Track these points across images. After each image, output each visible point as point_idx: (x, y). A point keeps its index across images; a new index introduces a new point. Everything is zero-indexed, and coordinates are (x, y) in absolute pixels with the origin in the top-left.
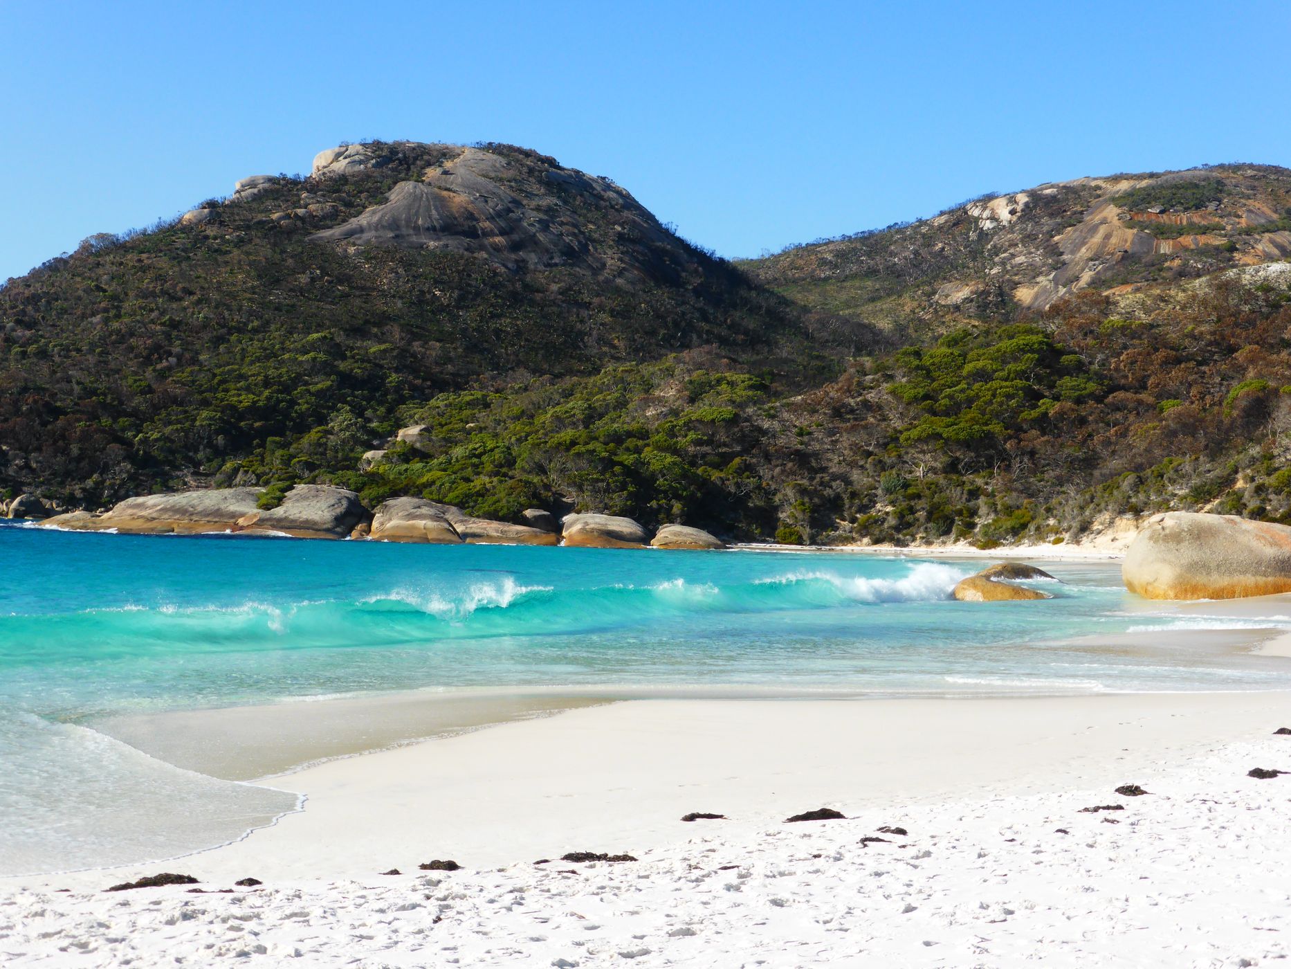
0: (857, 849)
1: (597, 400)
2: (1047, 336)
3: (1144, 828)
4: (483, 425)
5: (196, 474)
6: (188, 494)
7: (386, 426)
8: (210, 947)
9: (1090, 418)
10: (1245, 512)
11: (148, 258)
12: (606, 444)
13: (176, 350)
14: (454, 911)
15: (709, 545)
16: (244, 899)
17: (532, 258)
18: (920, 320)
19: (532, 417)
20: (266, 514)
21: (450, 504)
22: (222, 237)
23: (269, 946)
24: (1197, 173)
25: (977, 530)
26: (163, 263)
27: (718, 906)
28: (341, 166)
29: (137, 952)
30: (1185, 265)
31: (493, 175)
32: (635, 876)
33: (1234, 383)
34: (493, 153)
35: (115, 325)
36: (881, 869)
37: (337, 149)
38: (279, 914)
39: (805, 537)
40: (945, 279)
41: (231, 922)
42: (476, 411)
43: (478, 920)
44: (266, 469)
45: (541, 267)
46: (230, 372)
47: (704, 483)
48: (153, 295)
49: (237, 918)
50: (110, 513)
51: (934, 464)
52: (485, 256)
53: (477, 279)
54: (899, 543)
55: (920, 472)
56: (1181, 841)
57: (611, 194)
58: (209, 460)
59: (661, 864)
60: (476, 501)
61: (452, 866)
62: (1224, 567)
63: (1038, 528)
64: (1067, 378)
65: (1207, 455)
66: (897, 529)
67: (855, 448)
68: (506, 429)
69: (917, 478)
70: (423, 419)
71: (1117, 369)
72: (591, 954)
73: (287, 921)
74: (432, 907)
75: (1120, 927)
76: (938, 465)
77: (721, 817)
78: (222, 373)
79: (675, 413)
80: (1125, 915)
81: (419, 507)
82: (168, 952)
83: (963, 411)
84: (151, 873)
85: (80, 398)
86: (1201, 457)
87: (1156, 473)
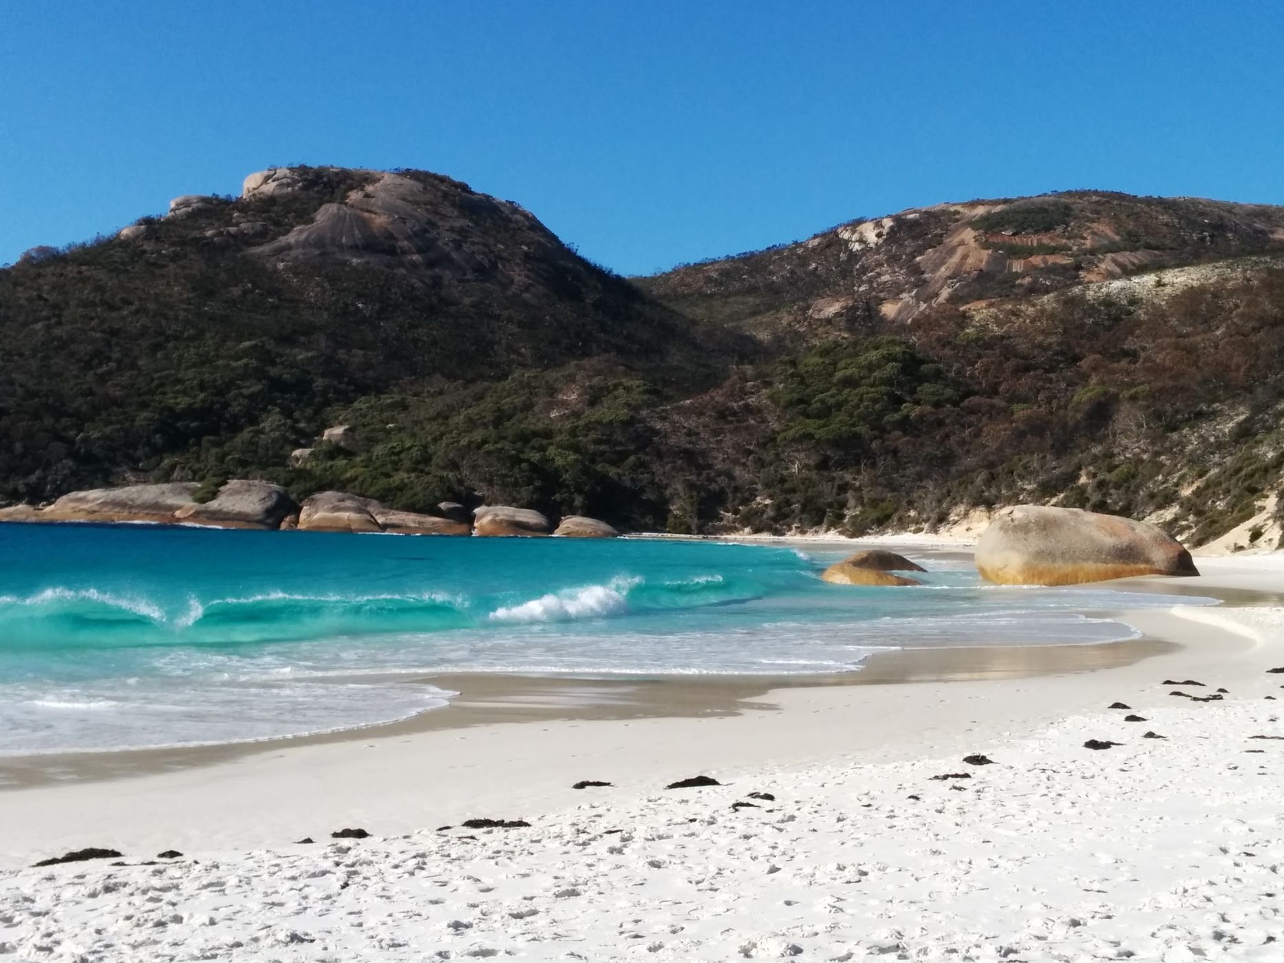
0: (728, 812)
1: (506, 403)
2: (908, 347)
3: (988, 795)
4: (401, 426)
5: (135, 470)
6: (127, 489)
7: (313, 426)
8: (129, 918)
9: (948, 421)
10: (1088, 505)
11: (88, 270)
12: (514, 443)
13: (116, 355)
14: (361, 876)
15: (607, 534)
16: (165, 870)
17: (447, 275)
18: (797, 333)
19: (447, 418)
20: (202, 507)
21: (372, 497)
22: (159, 252)
23: (185, 916)
24: (1047, 198)
25: (846, 521)
26: (102, 275)
27: (602, 868)
28: (270, 187)
29: (60, 925)
30: (1035, 282)
31: (410, 198)
32: (528, 841)
33: (1079, 389)
34: (410, 178)
35: (57, 332)
36: (751, 832)
37: (266, 173)
38: (196, 884)
39: (693, 527)
40: (818, 295)
41: (150, 894)
42: (395, 413)
43: (383, 884)
44: (202, 466)
45: (455, 283)
46: (167, 376)
47: (603, 478)
48: (93, 304)
49: (156, 889)
50: (52, 507)
51: (807, 461)
52: (404, 272)
53: (396, 293)
54: (777, 532)
55: (795, 468)
56: (1021, 808)
57: (518, 217)
58: (148, 457)
59: (552, 829)
60: (395, 495)
61: (361, 834)
62: (1069, 555)
63: (900, 519)
64: (926, 385)
65: (1053, 454)
66: (775, 520)
67: (736, 447)
68: (423, 429)
69: (792, 475)
70: (347, 420)
71: (972, 376)
72: (484, 915)
73: (204, 891)
74: (341, 872)
75: (963, 888)
76: (812, 463)
77: (608, 784)
78: (160, 378)
79: (576, 415)
80: (968, 877)
81: (343, 500)
82: (89, 924)
83: (834, 413)
84: (77, 848)
85: (24, 399)
86: (1048, 456)
87: (1006, 470)
